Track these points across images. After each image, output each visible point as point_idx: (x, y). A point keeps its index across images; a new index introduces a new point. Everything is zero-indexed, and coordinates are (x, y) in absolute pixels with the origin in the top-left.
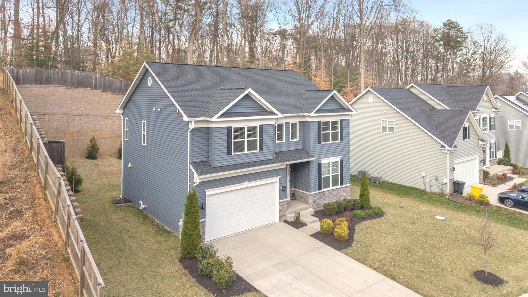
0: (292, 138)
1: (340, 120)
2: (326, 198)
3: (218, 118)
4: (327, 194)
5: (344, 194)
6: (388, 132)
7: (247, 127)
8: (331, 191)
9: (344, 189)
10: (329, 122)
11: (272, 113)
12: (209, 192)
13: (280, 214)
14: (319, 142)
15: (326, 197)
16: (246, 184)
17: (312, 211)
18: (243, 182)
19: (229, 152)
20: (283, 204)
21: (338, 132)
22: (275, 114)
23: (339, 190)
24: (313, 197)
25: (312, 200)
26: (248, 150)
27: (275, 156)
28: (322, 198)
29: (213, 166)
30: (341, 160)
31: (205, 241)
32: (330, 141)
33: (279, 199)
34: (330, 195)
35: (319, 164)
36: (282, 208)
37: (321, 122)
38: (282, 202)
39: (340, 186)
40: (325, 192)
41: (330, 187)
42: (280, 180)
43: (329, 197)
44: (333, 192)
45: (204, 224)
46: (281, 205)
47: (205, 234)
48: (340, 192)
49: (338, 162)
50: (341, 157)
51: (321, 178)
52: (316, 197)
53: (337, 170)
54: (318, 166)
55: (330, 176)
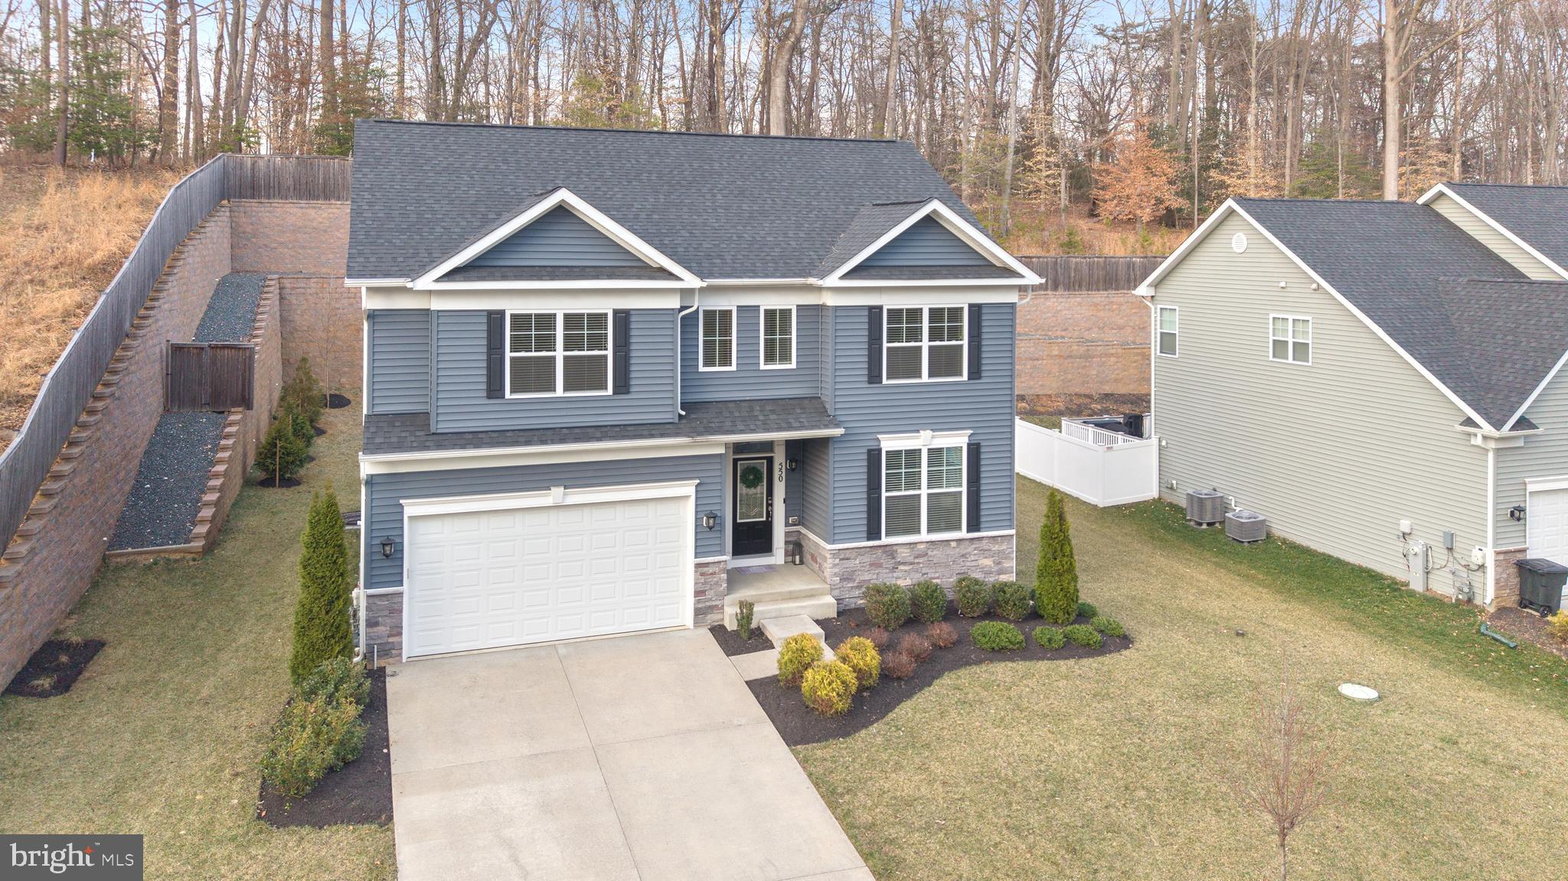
0: (770, 358)
1: (971, 305)
2: (901, 567)
3: (438, 280)
4: (904, 554)
5: (988, 562)
6: (1290, 360)
7: (566, 315)
8: (922, 546)
9: (984, 544)
10: (920, 311)
11: (663, 273)
12: (412, 508)
13: (697, 602)
14: (874, 377)
15: (904, 564)
16: (555, 495)
17: (829, 605)
18: (545, 488)
19: (494, 390)
20: (710, 570)
21: (961, 346)
22: (671, 276)
23: (962, 547)
24: (841, 560)
25: (837, 570)
26: (567, 388)
27: (683, 413)
28: (880, 566)
29: (433, 430)
30: (973, 444)
31: (400, 655)
32: (920, 377)
33: (696, 554)
34: (917, 561)
35: (869, 452)
36: (705, 583)
37: (880, 308)
38: (707, 565)
39: (963, 533)
40: (895, 548)
41: (918, 531)
42: (697, 491)
43: (915, 566)
44: (935, 552)
45: (396, 600)
46: (702, 574)
47: (400, 634)
48: (965, 552)
49: (960, 449)
50: (975, 432)
51: (879, 499)
52: (855, 559)
53: (954, 478)
54: (865, 457)
55: (919, 496)
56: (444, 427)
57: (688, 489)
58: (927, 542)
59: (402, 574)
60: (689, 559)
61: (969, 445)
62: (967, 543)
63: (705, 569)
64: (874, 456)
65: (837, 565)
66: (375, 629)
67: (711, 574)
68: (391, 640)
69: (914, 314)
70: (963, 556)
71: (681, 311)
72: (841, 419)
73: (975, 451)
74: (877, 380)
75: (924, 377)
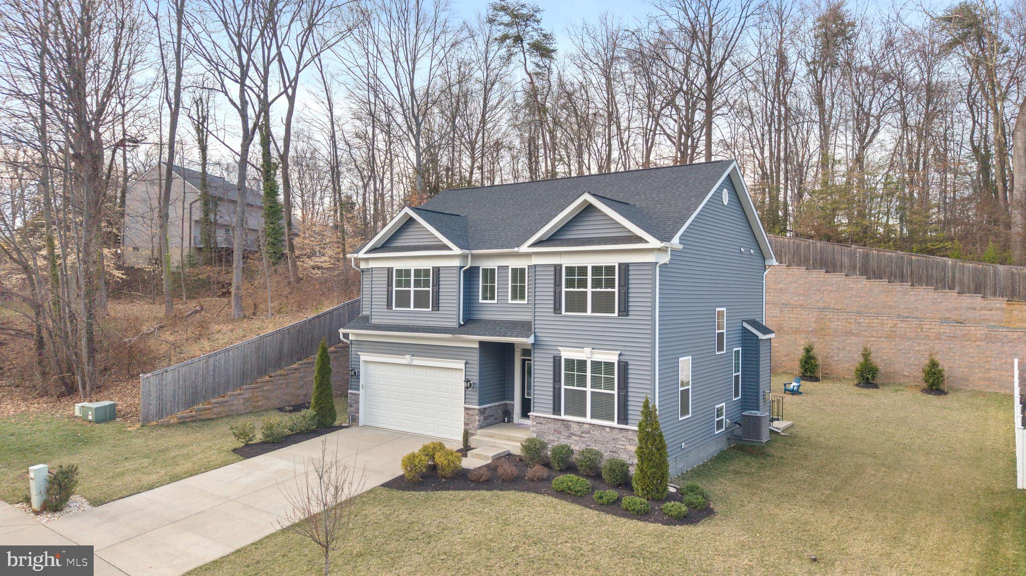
0: (514, 297)
1: (620, 265)
2: (574, 437)
3: (366, 253)
4: (575, 428)
5: (632, 448)
7: (415, 270)
8: (586, 426)
9: (630, 434)
10: (586, 268)
11: (446, 247)
12: (364, 357)
13: (465, 429)
14: (557, 309)
15: (575, 435)
16: (406, 359)
20: (471, 413)
21: (614, 293)
22: (449, 248)
23: (614, 433)
24: (537, 423)
25: (535, 429)
26: (415, 307)
27: (462, 323)
28: (560, 433)
29: (369, 323)
30: (623, 362)
31: (358, 422)
32: (586, 311)
33: (465, 402)
34: (583, 435)
35: (554, 357)
36: (468, 419)
37: (561, 266)
38: (469, 409)
39: (615, 424)
40: (569, 423)
41: (585, 415)
42: (465, 367)
43: (582, 439)
44: (595, 432)
45: (358, 397)
46: (467, 414)
47: (358, 413)
48: (616, 437)
49: (613, 364)
50: (623, 353)
51: (560, 388)
52: (545, 425)
53: (609, 384)
54: (552, 360)
55: (585, 392)
56: (373, 321)
57: (461, 365)
58: (590, 424)
59: (359, 385)
60: (462, 405)
61: (619, 362)
62: (617, 430)
63: (469, 412)
64: (557, 360)
65: (535, 426)
66: (351, 408)
67: (471, 415)
68: (356, 415)
69: (583, 270)
70: (614, 439)
71: (461, 267)
72: (538, 334)
73: (624, 367)
74: (559, 312)
75: (589, 312)
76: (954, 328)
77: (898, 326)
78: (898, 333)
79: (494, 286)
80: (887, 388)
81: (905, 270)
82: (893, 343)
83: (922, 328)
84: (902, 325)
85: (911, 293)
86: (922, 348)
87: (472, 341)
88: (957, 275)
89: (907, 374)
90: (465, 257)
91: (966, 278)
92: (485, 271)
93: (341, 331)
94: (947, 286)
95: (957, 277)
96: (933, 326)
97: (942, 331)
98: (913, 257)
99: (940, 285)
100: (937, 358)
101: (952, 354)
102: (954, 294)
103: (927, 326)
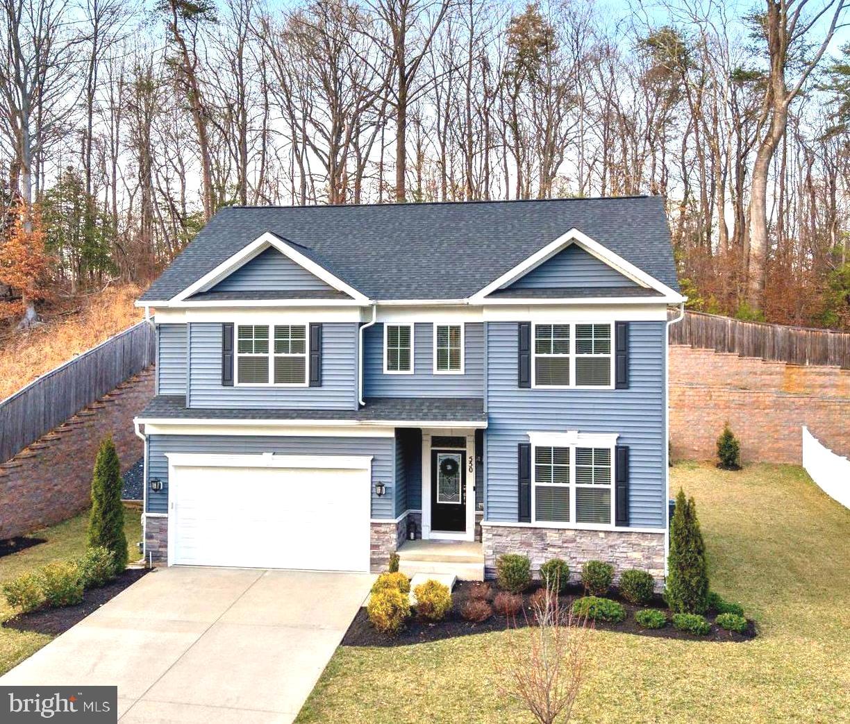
0: (441, 365)
1: (617, 323)
2: (550, 549)
3: (185, 300)
4: (552, 537)
5: (637, 555)
8: (570, 533)
9: (633, 538)
10: (567, 326)
11: (343, 295)
13: (374, 553)
14: (524, 382)
15: (553, 546)
16: (267, 459)
17: (476, 571)
18: (261, 453)
19: (227, 380)
20: (383, 529)
21: (608, 359)
22: (347, 296)
23: (610, 538)
24: (494, 535)
25: (490, 544)
26: (277, 381)
27: (363, 404)
28: (530, 545)
29: (188, 406)
30: (623, 447)
31: (166, 561)
32: (567, 383)
33: (372, 515)
35: (520, 445)
36: (378, 539)
37: (529, 324)
38: (380, 525)
39: (612, 526)
40: (544, 531)
41: (567, 520)
42: (372, 466)
43: (564, 550)
44: (583, 540)
45: (163, 522)
46: (376, 532)
47: (166, 546)
48: (613, 543)
49: (608, 450)
50: (622, 436)
51: (529, 487)
52: (507, 536)
53: (602, 476)
54: (516, 450)
55: (568, 489)
56: (194, 404)
57: (365, 462)
58: (576, 530)
59: (167, 505)
60: (366, 518)
61: (617, 448)
62: (616, 535)
63: (378, 529)
64: (524, 450)
65: (490, 539)
66: (151, 541)
67: (384, 533)
68: (161, 549)
69: (562, 330)
70: (611, 546)
71: (361, 324)
72: (493, 416)
73: (623, 454)
74: (526, 385)
75: (572, 384)
76: (743, 395)
77: (687, 393)
78: (687, 401)
79: (408, 351)
80: (681, 466)
81: (684, 330)
82: (681, 414)
83: (711, 396)
84: (691, 393)
85: (692, 356)
86: (711, 419)
87: (385, 428)
88: (737, 335)
89: (696, 449)
90: (365, 310)
91: (745, 338)
92: (393, 330)
93: (137, 421)
94: (726, 349)
95: (737, 339)
96: (722, 394)
97: (731, 398)
98: (693, 316)
99: (719, 347)
100: (732, 430)
101: (742, 424)
102: (734, 357)
103: (717, 394)
